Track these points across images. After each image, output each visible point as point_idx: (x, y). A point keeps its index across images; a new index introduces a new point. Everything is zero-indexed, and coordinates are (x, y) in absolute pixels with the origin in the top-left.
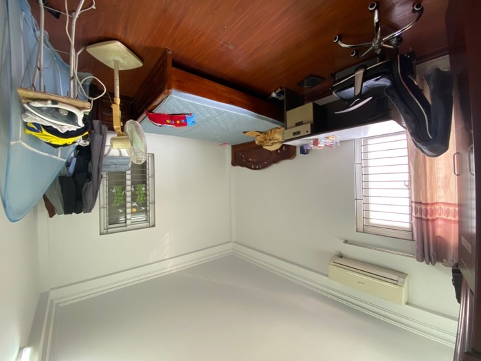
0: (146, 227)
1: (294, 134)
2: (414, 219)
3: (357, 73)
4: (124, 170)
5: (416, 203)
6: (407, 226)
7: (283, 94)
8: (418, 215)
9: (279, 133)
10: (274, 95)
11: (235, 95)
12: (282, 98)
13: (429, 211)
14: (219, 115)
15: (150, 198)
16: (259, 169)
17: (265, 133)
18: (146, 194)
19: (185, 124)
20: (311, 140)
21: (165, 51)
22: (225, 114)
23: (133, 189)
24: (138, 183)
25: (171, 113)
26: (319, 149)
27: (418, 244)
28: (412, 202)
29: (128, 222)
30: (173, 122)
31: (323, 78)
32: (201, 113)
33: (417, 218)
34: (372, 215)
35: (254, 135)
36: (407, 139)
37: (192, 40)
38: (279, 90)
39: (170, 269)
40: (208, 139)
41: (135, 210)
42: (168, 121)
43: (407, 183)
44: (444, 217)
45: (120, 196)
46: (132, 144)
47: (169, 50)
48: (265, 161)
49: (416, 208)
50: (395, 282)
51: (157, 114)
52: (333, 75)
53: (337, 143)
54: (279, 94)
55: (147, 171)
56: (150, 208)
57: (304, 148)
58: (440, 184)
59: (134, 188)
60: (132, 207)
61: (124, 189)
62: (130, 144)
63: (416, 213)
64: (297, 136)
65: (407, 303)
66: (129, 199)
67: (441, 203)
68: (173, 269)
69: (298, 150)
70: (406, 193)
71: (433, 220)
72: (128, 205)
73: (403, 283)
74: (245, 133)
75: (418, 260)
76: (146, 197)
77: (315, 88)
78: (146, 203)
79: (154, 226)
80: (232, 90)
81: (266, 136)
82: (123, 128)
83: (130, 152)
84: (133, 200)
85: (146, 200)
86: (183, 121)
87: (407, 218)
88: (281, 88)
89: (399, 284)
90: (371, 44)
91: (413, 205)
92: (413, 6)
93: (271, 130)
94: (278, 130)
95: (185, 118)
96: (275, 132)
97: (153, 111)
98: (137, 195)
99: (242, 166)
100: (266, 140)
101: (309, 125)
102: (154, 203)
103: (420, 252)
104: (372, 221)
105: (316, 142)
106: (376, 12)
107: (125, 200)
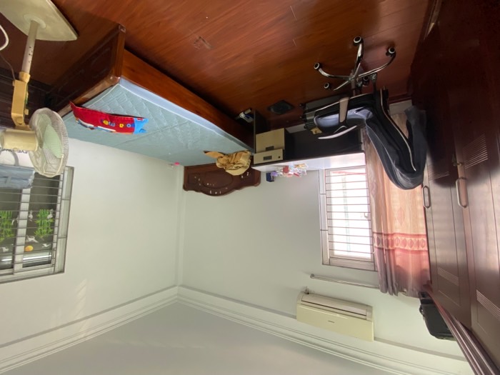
0: (49, 274)
1: (265, 158)
2: (376, 250)
3: (342, 101)
4: (19, 187)
5: (378, 233)
6: (369, 256)
7: (253, 117)
8: (380, 246)
9: (244, 157)
10: (242, 115)
11: (202, 105)
12: (250, 120)
13: (390, 241)
14: (181, 125)
15: (60, 230)
16: (218, 195)
17: (228, 155)
18: (53, 225)
19: (131, 130)
20: (281, 166)
21: (117, 27)
22: (188, 126)
23: (31, 216)
24: (41, 207)
25: (113, 113)
26: (288, 176)
27: (381, 275)
28: (373, 233)
29: (17, 267)
30: (114, 125)
31: (293, 107)
32: (156, 119)
33: (379, 248)
34: (336, 246)
35: (216, 157)
36: (367, 173)
37: (159, 23)
38: (249, 111)
39: (82, 336)
40: (157, 156)
41: (31, 248)
42: (106, 123)
43: (366, 214)
44: (402, 247)
45: (7, 226)
46: (41, 145)
47: (122, 27)
48: (226, 186)
49: (378, 238)
50: (363, 317)
51: (89, 110)
52: (304, 105)
53: (304, 172)
54: (248, 116)
55: (60, 191)
56: (59, 245)
57: (272, 175)
58: (396, 215)
59: (33, 214)
60: (27, 244)
61: (16, 215)
62: (37, 145)
63: (378, 244)
64: (268, 161)
65: (375, 339)
66: (22, 232)
67: (397, 234)
68: (89, 334)
69: (264, 178)
70: (366, 224)
71: (393, 250)
72: (20, 240)
73: (371, 317)
74: (206, 152)
75: (382, 291)
76: (53, 228)
77: (283, 116)
78: (52, 237)
79: (62, 271)
80: (199, 98)
81: (230, 159)
82: (28, 119)
83: (34, 157)
84: (30, 232)
85: (53, 232)
86: (129, 126)
87: (368, 249)
88: (251, 109)
89: (368, 319)
90: (348, 78)
91: (375, 236)
92: (388, 50)
93: (237, 153)
94: (244, 154)
95: (132, 121)
96: (241, 156)
97: (84, 105)
98: (37, 225)
99: (197, 191)
100: (229, 163)
101: (281, 150)
102: (66, 237)
103: (384, 282)
104: (336, 253)
105: (286, 169)
106: (361, 46)
107: (15, 232)
